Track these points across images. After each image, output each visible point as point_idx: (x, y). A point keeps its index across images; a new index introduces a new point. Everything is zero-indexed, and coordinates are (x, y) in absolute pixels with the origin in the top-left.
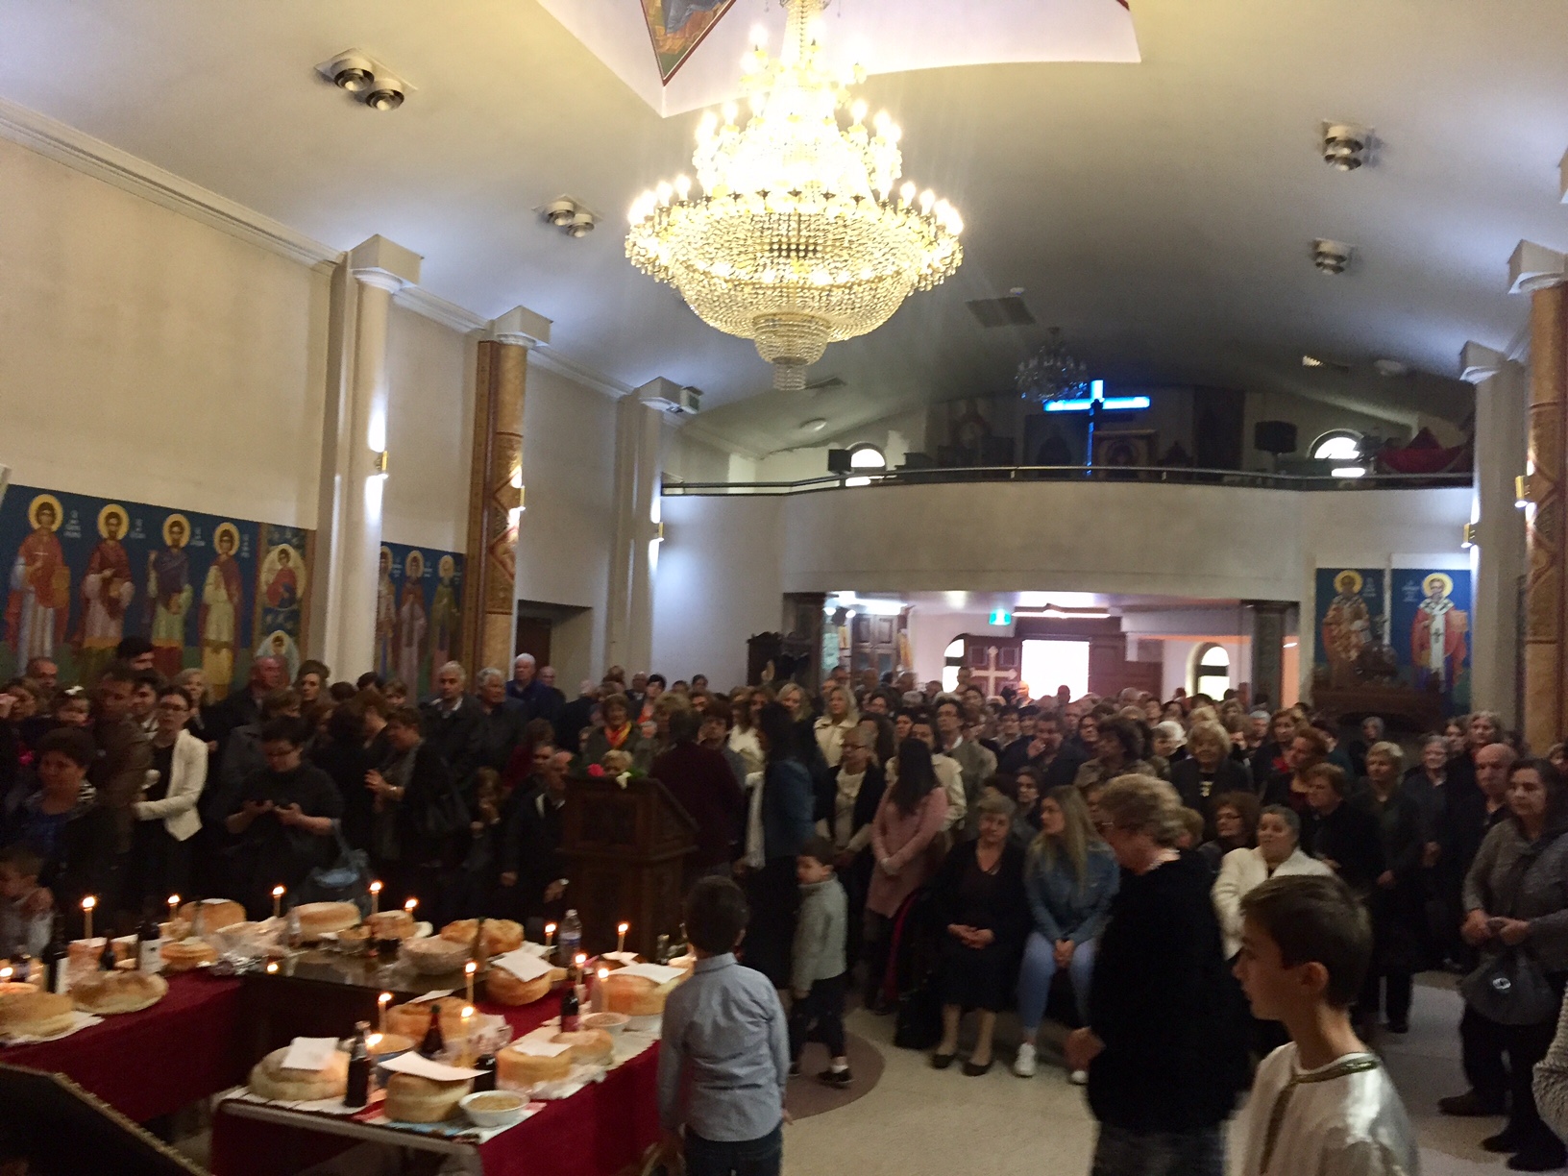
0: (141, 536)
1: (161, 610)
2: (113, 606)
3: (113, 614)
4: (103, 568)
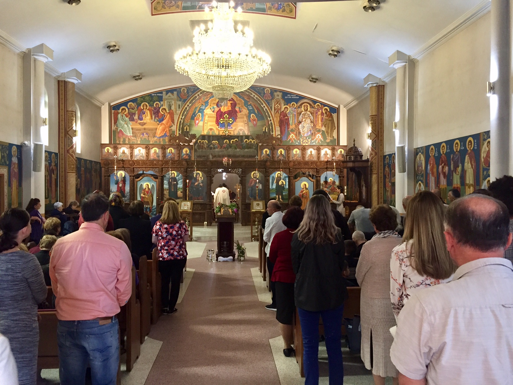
0: (449, 151)
1: (454, 173)
2: (444, 174)
3: (444, 177)
4: (442, 163)
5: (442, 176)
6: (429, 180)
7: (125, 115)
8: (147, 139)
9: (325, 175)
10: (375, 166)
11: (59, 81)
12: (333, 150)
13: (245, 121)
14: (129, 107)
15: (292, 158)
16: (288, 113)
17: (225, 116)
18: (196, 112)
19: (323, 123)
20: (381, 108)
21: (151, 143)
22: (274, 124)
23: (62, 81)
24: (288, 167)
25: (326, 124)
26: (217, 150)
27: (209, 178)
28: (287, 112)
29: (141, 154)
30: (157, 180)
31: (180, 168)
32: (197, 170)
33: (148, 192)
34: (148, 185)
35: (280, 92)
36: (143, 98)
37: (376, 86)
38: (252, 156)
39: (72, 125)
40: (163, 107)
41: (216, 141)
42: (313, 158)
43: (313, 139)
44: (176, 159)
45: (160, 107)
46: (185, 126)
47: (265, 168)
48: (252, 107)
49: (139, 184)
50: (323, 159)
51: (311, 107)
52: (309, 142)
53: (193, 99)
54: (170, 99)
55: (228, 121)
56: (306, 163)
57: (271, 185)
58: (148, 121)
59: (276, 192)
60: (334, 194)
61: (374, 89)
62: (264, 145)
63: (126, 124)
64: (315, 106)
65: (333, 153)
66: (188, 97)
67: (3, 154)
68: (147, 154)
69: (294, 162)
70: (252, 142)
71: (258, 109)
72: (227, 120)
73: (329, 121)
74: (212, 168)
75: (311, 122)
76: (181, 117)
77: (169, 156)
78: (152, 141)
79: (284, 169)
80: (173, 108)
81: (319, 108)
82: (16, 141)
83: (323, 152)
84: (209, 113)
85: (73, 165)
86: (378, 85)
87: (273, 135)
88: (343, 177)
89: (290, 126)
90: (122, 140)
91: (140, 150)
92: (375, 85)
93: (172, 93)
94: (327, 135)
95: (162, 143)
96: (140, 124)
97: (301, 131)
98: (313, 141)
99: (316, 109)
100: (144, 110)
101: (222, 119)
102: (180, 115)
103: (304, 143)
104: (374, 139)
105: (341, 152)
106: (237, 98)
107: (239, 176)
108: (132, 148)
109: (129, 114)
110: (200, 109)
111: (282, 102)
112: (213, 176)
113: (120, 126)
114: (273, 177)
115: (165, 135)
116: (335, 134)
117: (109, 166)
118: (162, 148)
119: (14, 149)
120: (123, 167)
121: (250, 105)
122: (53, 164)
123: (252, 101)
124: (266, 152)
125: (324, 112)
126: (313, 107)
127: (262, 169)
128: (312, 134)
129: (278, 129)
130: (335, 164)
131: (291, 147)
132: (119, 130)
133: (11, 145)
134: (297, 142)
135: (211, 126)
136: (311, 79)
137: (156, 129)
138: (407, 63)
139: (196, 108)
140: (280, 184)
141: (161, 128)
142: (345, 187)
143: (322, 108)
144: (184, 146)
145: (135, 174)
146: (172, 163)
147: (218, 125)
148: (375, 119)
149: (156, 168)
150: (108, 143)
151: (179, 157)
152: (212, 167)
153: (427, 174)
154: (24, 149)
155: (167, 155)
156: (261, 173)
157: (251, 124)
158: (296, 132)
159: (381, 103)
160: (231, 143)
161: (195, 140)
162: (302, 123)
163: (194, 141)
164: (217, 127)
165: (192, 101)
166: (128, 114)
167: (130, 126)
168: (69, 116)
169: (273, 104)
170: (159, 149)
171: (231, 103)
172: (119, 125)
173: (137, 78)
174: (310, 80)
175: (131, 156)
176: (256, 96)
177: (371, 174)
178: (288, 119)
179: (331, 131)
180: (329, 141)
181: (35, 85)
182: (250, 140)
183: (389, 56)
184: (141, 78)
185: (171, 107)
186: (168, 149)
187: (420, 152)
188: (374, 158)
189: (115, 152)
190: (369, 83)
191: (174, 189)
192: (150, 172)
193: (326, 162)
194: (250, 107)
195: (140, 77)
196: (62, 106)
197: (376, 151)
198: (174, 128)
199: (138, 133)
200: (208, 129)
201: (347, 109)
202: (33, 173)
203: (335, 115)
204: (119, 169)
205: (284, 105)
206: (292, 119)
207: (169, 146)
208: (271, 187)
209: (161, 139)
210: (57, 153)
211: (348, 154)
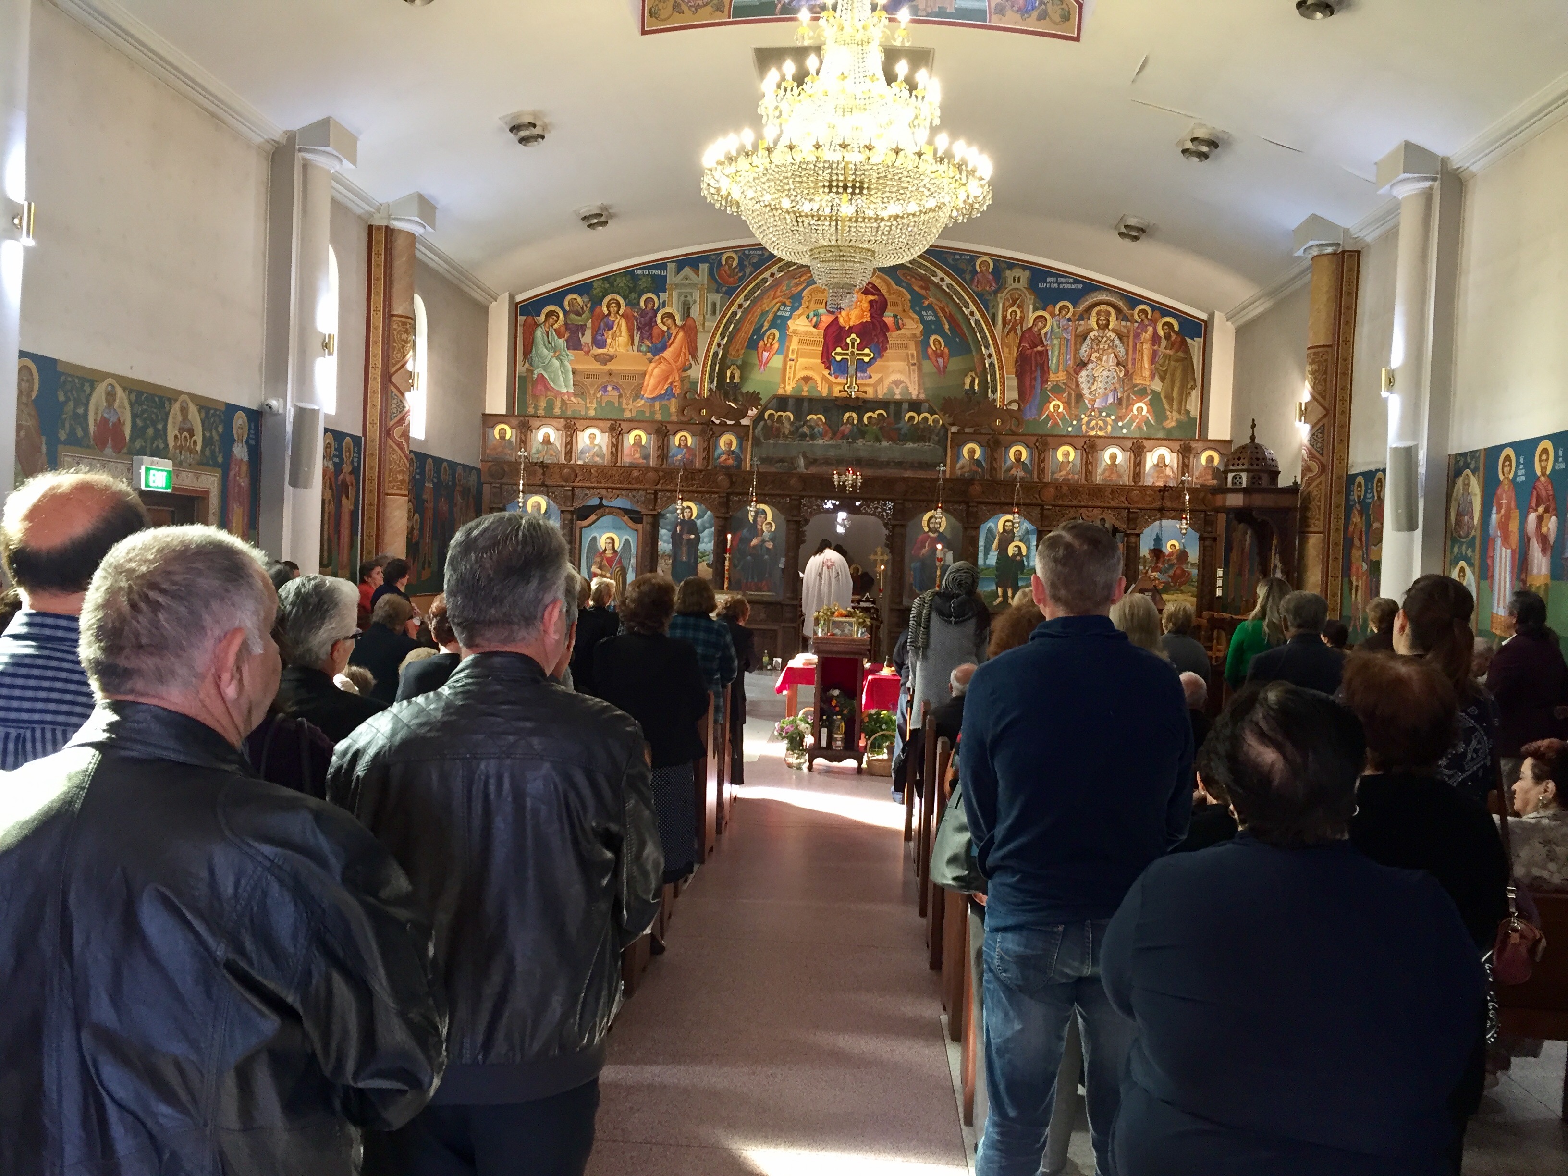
3: (1544, 551)
4: (1538, 505)
5: (1535, 548)
6: (1493, 557)
7: (555, 330)
8: (616, 405)
9: (1157, 530)
10: (1319, 508)
11: (370, 228)
12: (1186, 452)
13: (913, 356)
14: (567, 308)
15: (1053, 473)
16: (1046, 334)
17: (848, 340)
18: (762, 326)
19: (1157, 369)
20: (1347, 323)
21: (627, 415)
22: (1001, 368)
23: (379, 228)
24: (1039, 501)
25: (1166, 372)
26: (821, 442)
27: (793, 526)
28: (1043, 332)
29: (597, 448)
30: (640, 526)
31: (708, 493)
32: (757, 502)
33: (610, 561)
34: (613, 540)
35: (1024, 268)
36: (609, 281)
37: (1334, 254)
38: (926, 463)
39: (405, 356)
40: (667, 310)
41: (820, 416)
42: (1120, 476)
43: (1120, 418)
44: (698, 464)
45: (658, 309)
46: (729, 368)
47: (967, 504)
48: (935, 314)
49: (587, 536)
50: (1149, 479)
51: (1120, 317)
52: (1109, 427)
53: (757, 287)
54: (685, 285)
55: (858, 354)
56: (1097, 491)
57: (981, 556)
58: (622, 350)
59: (997, 577)
60: (1182, 592)
61: (1325, 261)
62: (967, 430)
63: (558, 358)
64: (1132, 315)
65: (1183, 463)
66: (741, 279)
67: (208, 435)
68: (614, 449)
69: (1058, 486)
70: (930, 422)
71: (951, 319)
72: (856, 352)
73: (1177, 361)
74: (803, 497)
75: (1118, 364)
76: (716, 341)
77: (678, 457)
78: (630, 409)
79: (1026, 509)
80: (695, 312)
81: (1146, 322)
82: (246, 399)
83: (1151, 459)
84: (801, 329)
85: (402, 471)
86: (1340, 250)
87: (995, 400)
88: (1215, 539)
89: (1051, 375)
90: (543, 404)
91: (592, 437)
92: (1330, 250)
93: (696, 269)
94: (1167, 406)
95: (658, 417)
96: (596, 357)
97: (1085, 392)
98: (1120, 424)
99: (1136, 325)
100: (612, 319)
101: (839, 350)
102: (714, 336)
103: (1093, 429)
104: (1319, 421)
105: (1210, 459)
106: (888, 285)
107: (886, 525)
108: (571, 428)
109: (567, 329)
110: (776, 317)
111: (1030, 300)
112: (807, 521)
113: (541, 365)
114: (990, 530)
115: (669, 394)
116: (1193, 404)
117: (505, 480)
118: (658, 432)
119: (240, 420)
120: (543, 485)
121: (930, 307)
122: (347, 468)
123: (935, 297)
124: (972, 452)
125: (1161, 333)
126: (1126, 319)
127: (956, 506)
128: (1120, 400)
129: (1012, 382)
130: (1187, 497)
131: (1049, 439)
132: (535, 376)
133: (232, 409)
134: (1072, 425)
135: (806, 368)
136: (1123, 230)
137: (644, 374)
138: (1437, 184)
139: (764, 314)
140: (1010, 554)
141: (657, 371)
142: (1220, 573)
143: (1154, 322)
144: (723, 429)
145: (577, 505)
146: (685, 478)
147: (828, 368)
148: (1325, 357)
149: (638, 490)
150: (503, 411)
151: (707, 459)
152: (804, 493)
153: (1487, 543)
154: (268, 423)
155: (673, 451)
156: (953, 520)
157: (928, 366)
158: (1070, 394)
159: (1348, 308)
160: (865, 421)
161: (755, 411)
162: (1090, 366)
163: (753, 412)
164: (826, 372)
165: (753, 291)
166: (563, 329)
167: (567, 363)
168: (395, 330)
169: (1001, 305)
170: (648, 433)
171: (871, 302)
172: (535, 359)
173: (595, 221)
174: (1121, 234)
175: (566, 454)
176: (948, 280)
177: (1304, 534)
178: (1044, 354)
179: (1181, 394)
180: (1173, 424)
181: (303, 240)
182: (922, 416)
183: (1379, 157)
184: (606, 223)
185: (689, 309)
186: (675, 434)
187: (1467, 466)
188: (1318, 481)
189: (522, 441)
190: (1311, 243)
191: (689, 555)
192: (619, 502)
193: (1160, 491)
194: (930, 312)
195: (603, 219)
196: (378, 301)
197: (1324, 462)
198: (695, 372)
199: (592, 385)
200: (796, 379)
201: (1239, 323)
202: (288, 490)
203: (1195, 344)
204: (530, 489)
205: (1035, 309)
206: (1056, 353)
207: (677, 427)
208: (981, 562)
209: (657, 404)
210: (360, 438)
211: (1232, 467)
